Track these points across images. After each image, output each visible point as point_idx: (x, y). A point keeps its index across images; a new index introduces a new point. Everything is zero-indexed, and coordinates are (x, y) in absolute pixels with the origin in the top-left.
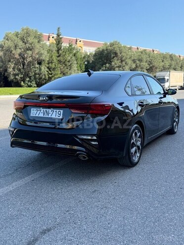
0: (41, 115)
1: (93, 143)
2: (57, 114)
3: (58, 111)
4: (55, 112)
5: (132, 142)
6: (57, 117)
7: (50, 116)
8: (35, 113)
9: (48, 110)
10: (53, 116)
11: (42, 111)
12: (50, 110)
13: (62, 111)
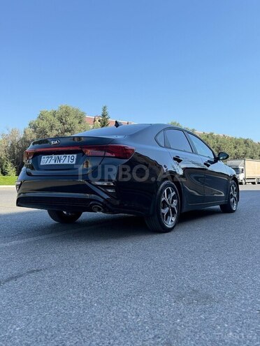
0: (52, 162)
1: (110, 191)
2: (70, 160)
3: (71, 156)
4: (67, 158)
5: (163, 199)
6: (70, 163)
7: (61, 163)
8: (45, 161)
9: (60, 156)
10: (66, 162)
11: (53, 158)
12: (63, 156)
13: (75, 156)
